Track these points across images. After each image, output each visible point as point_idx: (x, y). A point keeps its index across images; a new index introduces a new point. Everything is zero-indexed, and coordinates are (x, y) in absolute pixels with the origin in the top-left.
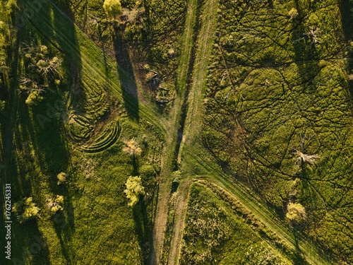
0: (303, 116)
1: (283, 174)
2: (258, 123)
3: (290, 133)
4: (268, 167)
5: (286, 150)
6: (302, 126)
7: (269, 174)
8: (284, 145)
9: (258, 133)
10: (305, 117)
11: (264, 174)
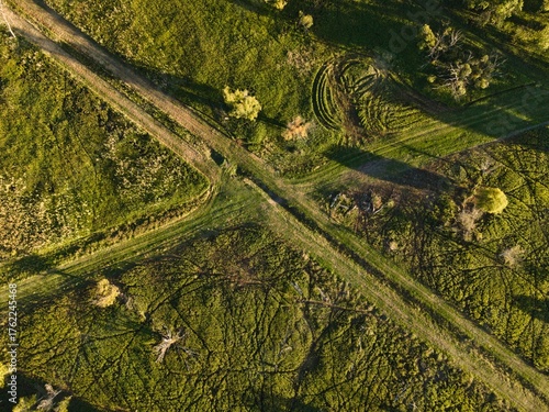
0: (220, 369)
1: (160, 304)
2: (241, 307)
3: (208, 341)
4: (180, 289)
5: (188, 324)
6: (208, 362)
7: (169, 285)
8: (196, 326)
9: (229, 300)
10: (217, 372)
11: (173, 280)
